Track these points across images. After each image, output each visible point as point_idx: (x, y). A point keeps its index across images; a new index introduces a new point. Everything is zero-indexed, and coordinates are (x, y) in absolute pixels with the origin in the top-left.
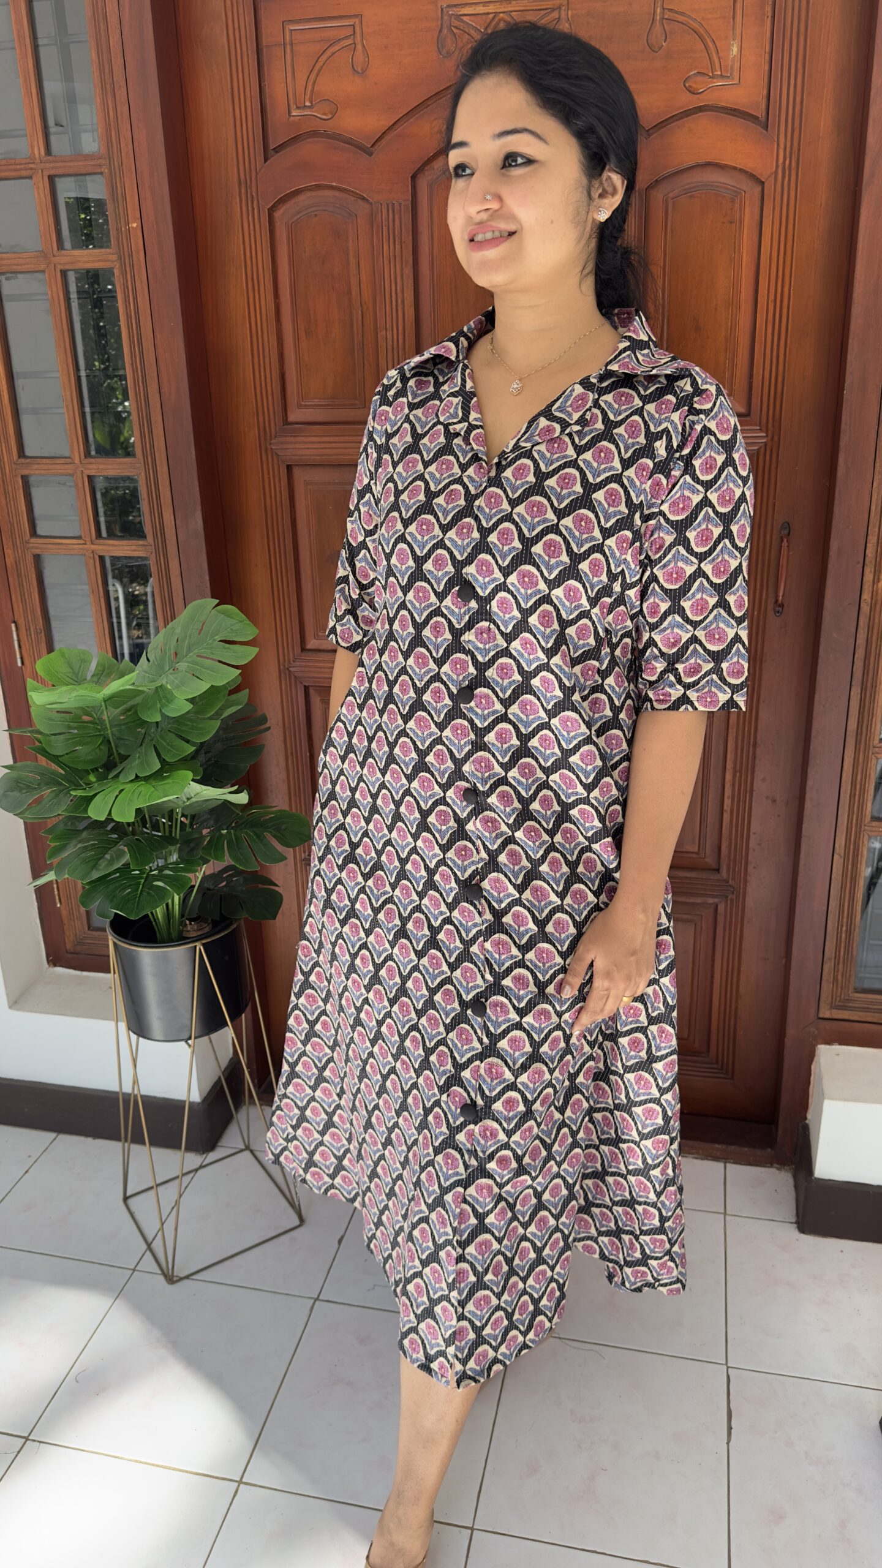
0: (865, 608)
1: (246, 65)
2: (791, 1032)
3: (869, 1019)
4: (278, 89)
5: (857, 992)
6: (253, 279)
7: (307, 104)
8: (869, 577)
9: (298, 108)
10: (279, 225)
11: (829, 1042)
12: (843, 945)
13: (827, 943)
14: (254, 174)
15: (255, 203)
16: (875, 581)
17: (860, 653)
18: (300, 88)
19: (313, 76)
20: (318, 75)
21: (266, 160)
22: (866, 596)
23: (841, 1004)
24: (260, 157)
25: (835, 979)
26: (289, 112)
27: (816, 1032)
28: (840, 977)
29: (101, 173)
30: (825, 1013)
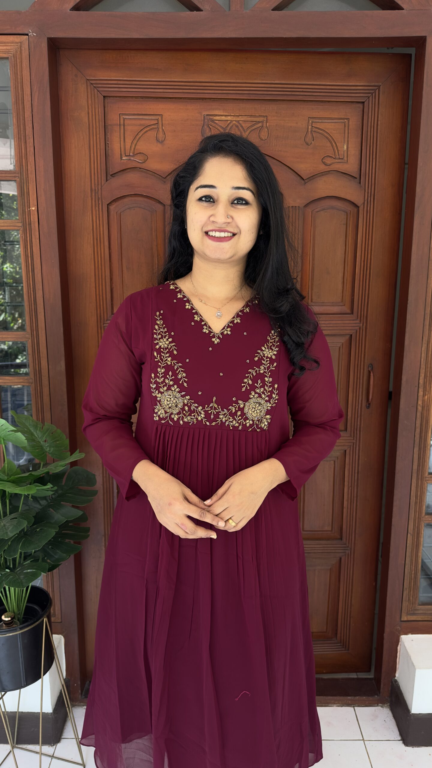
0: (420, 408)
1: (98, 132)
2: (387, 630)
3: (426, 619)
4: (116, 146)
5: (420, 605)
6: (97, 239)
7: (131, 154)
8: (421, 393)
9: (126, 156)
10: (112, 213)
11: (406, 634)
12: (413, 581)
13: (405, 580)
14: (100, 187)
15: (100, 201)
16: (424, 395)
17: (418, 431)
18: (128, 146)
19: (135, 142)
20: (138, 141)
21: (107, 181)
22: (420, 402)
23: (412, 612)
24: (104, 178)
25: (409, 599)
26: (121, 158)
27: (400, 629)
28: (411, 598)
29: (15, 181)
30: (404, 618)
